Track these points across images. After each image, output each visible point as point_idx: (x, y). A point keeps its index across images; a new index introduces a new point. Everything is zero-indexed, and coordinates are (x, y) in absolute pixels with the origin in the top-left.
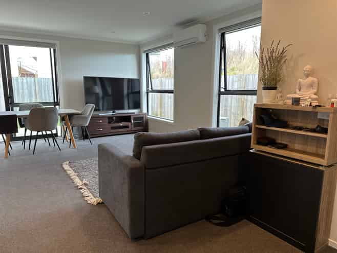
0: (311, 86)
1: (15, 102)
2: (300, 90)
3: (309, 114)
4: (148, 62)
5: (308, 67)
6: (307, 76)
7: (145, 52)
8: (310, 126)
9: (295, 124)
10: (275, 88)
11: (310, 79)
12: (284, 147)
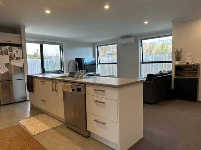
0: (190, 59)
1: (45, 71)
2: (187, 60)
3: (190, 66)
4: (98, 51)
5: (189, 55)
6: (189, 57)
7: (96, 46)
8: (191, 70)
9: (186, 70)
10: (179, 60)
11: (190, 58)
12: (184, 76)
